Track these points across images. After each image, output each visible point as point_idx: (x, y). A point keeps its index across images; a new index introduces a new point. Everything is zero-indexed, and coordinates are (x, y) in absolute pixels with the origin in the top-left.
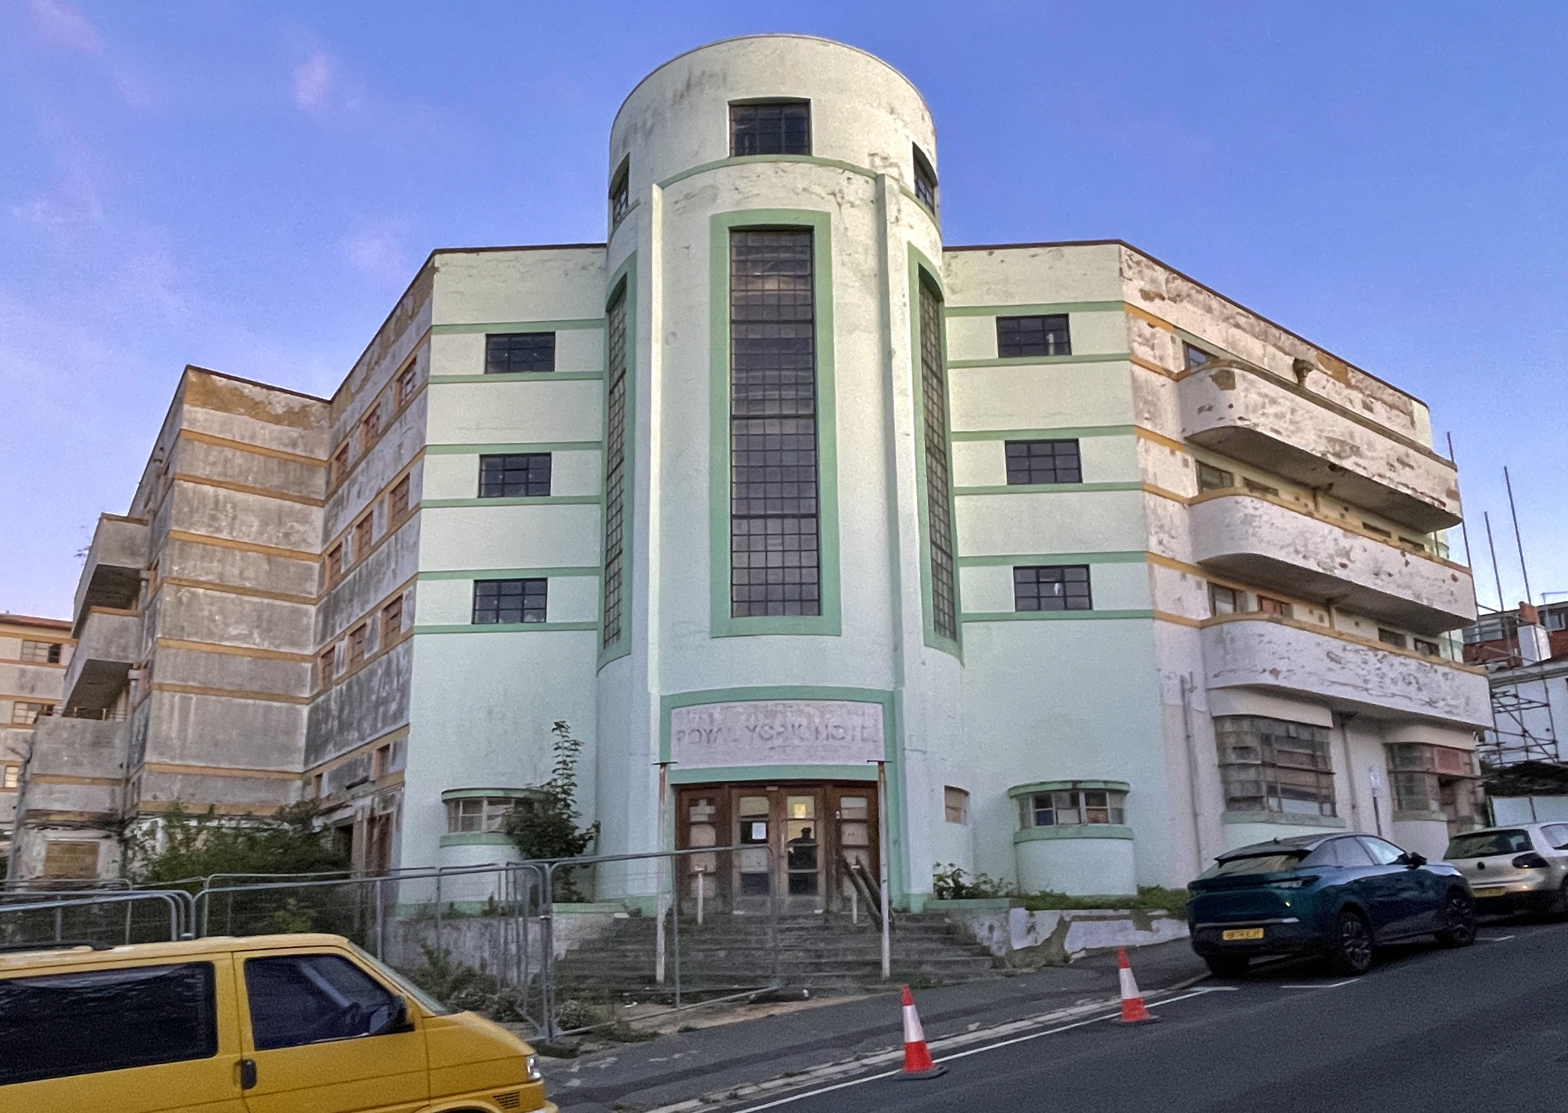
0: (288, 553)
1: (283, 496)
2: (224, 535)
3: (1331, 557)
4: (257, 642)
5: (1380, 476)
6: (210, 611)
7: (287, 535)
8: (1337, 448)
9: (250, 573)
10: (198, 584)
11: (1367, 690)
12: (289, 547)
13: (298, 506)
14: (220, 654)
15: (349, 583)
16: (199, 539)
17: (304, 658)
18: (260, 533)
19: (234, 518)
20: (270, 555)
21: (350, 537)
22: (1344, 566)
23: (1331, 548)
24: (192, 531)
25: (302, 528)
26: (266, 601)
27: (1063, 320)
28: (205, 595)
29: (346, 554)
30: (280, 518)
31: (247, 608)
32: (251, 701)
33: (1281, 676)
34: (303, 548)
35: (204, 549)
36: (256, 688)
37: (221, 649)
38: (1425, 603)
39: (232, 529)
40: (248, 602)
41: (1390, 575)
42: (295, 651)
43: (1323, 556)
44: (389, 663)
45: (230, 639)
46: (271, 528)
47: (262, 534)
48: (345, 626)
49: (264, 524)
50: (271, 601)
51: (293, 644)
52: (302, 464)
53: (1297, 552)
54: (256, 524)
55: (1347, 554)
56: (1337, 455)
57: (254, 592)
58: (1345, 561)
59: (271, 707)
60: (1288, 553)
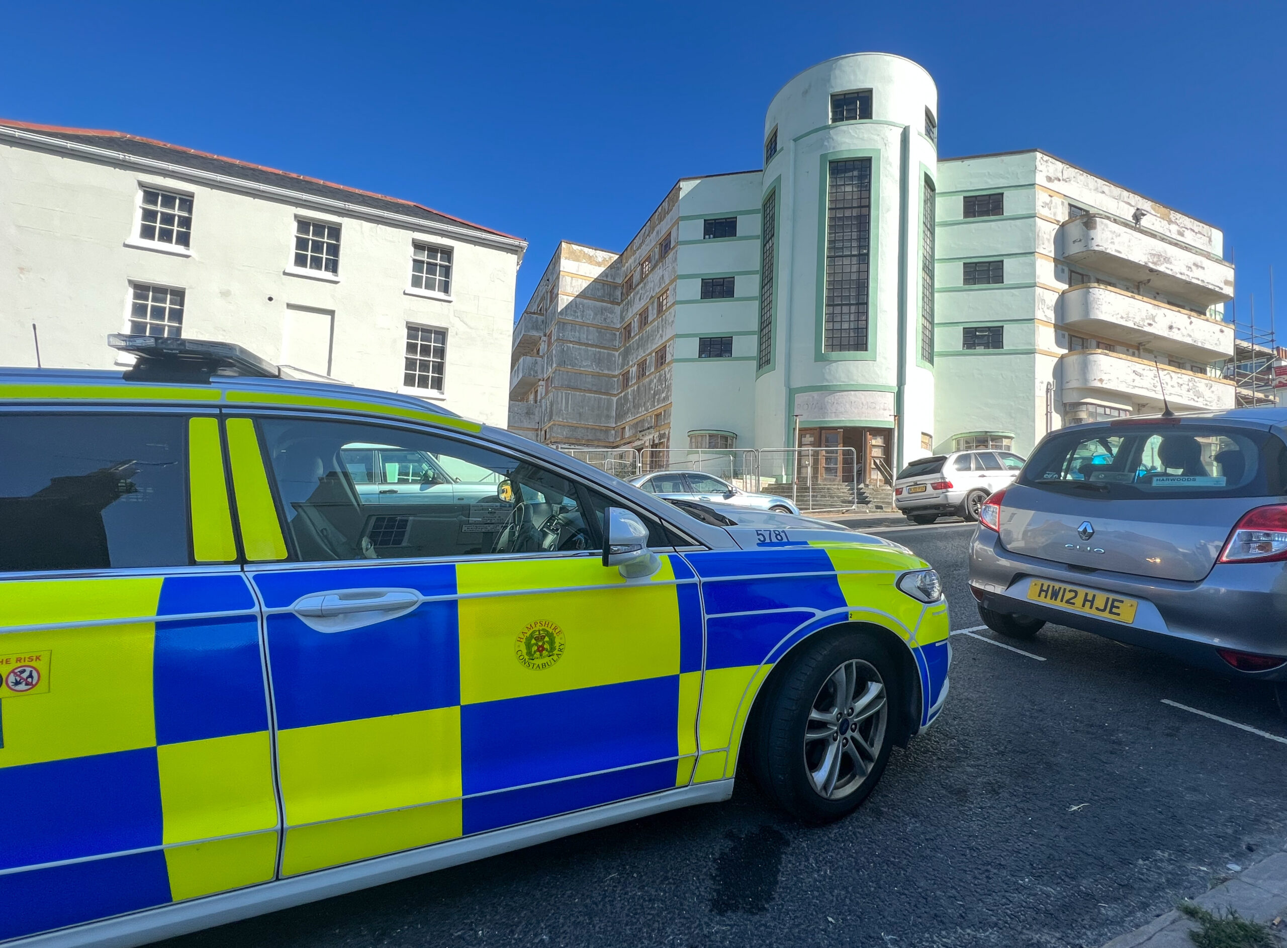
0: (605, 328)
1: (603, 301)
2: (580, 320)
3: (1143, 320)
4: (595, 369)
5: (1181, 274)
6: (575, 355)
7: (605, 319)
8: (1155, 260)
9: (590, 337)
10: (571, 342)
11: (1155, 391)
12: (606, 325)
13: (609, 305)
14: (580, 374)
15: (636, 340)
16: (570, 322)
17: (614, 376)
18: (594, 318)
19: (583, 311)
20: (599, 328)
21: (636, 320)
22: (1150, 325)
23: (1144, 314)
24: (567, 318)
25: (611, 316)
26: (597, 350)
27: (1000, 196)
28: (573, 347)
29: (634, 327)
30: (603, 310)
31: (590, 353)
32: (593, 395)
33: (1104, 382)
34: (612, 325)
35: (572, 326)
36: (594, 389)
37: (581, 372)
38: (1200, 345)
39: (583, 317)
40: (590, 350)
41: (1179, 329)
42: (610, 373)
43: (1137, 320)
44: (660, 376)
45: (584, 367)
46: (599, 316)
47: (595, 319)
48: (635, 361)
49: (596, 314)
50: (599, 350)
51: (609, 369)
52: (610, 285)
53: (1122, 318)
54: (592, 314)
55: (1153, 318)
56: (1155, 263)
57: (592, 346)
58: (1151, 322)
59: (601, 398)
60: (1117, 318)
